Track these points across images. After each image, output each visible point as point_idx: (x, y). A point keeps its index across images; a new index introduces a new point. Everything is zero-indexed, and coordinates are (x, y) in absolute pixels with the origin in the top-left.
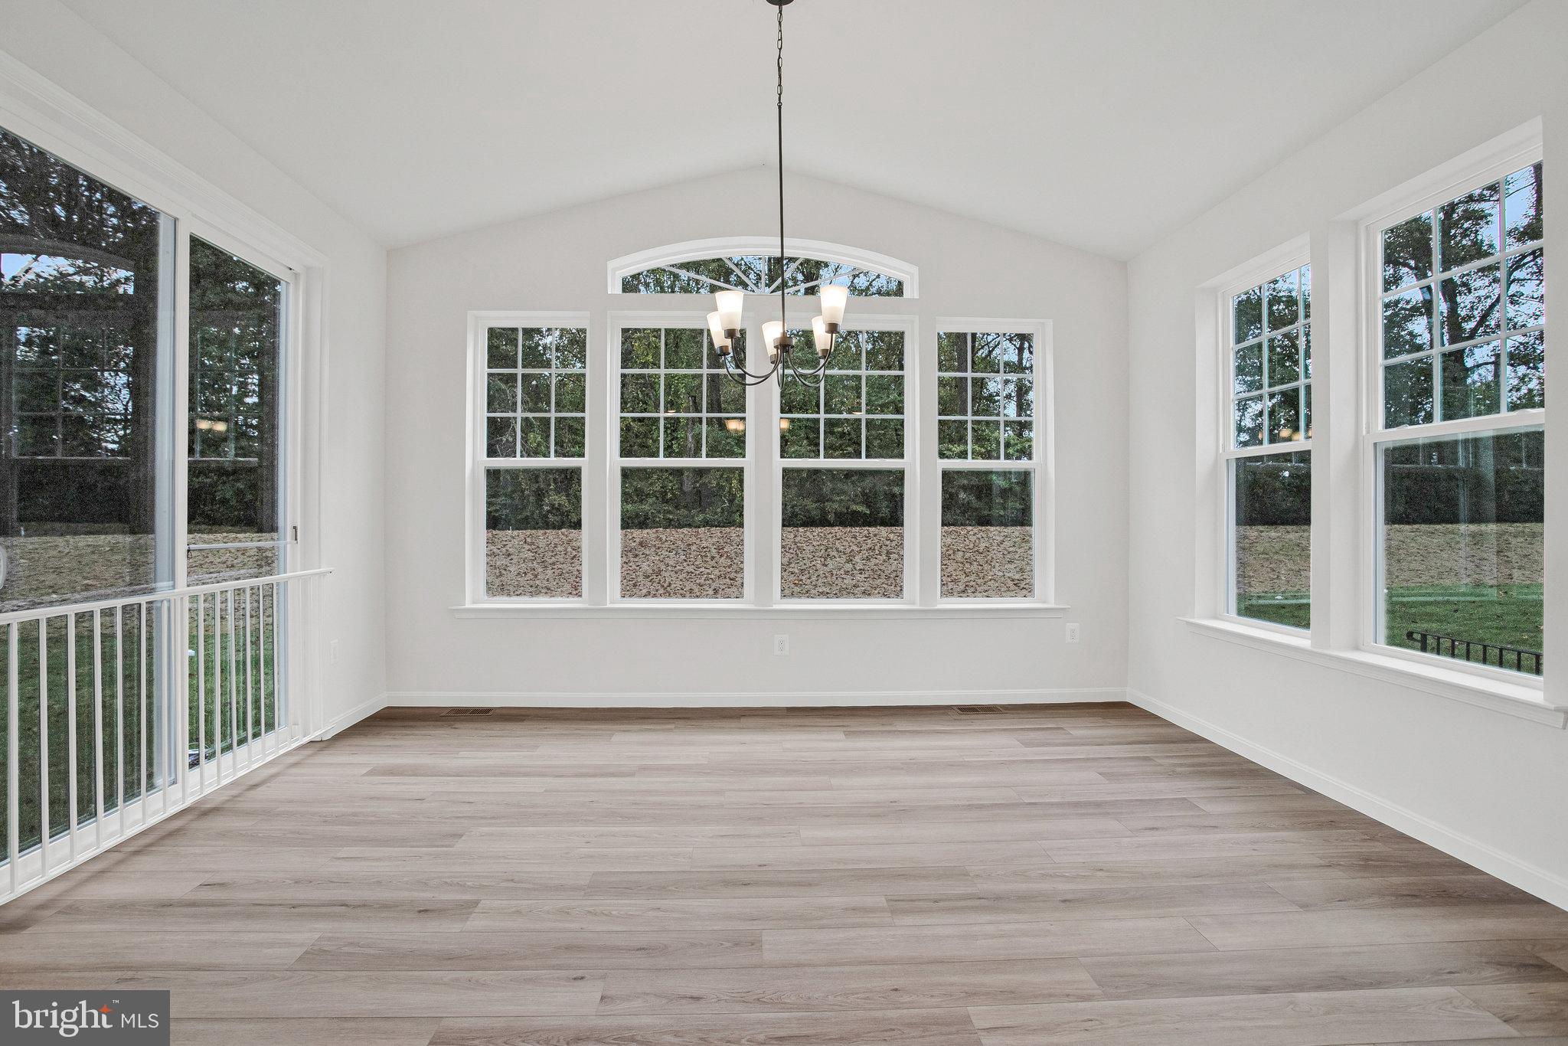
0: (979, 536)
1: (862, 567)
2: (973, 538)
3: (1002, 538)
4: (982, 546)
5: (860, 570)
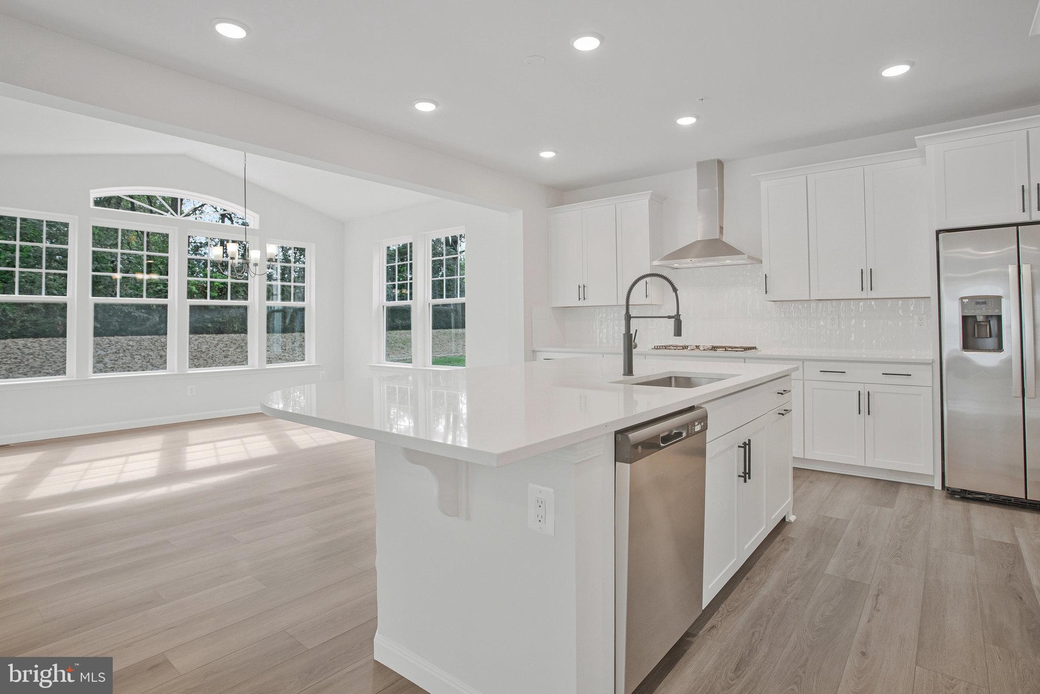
0: (199, 341)
1: (112, 366)
2: (196, 343)
3: (216, 342)
4: (204, 347)
5: (112, 368)
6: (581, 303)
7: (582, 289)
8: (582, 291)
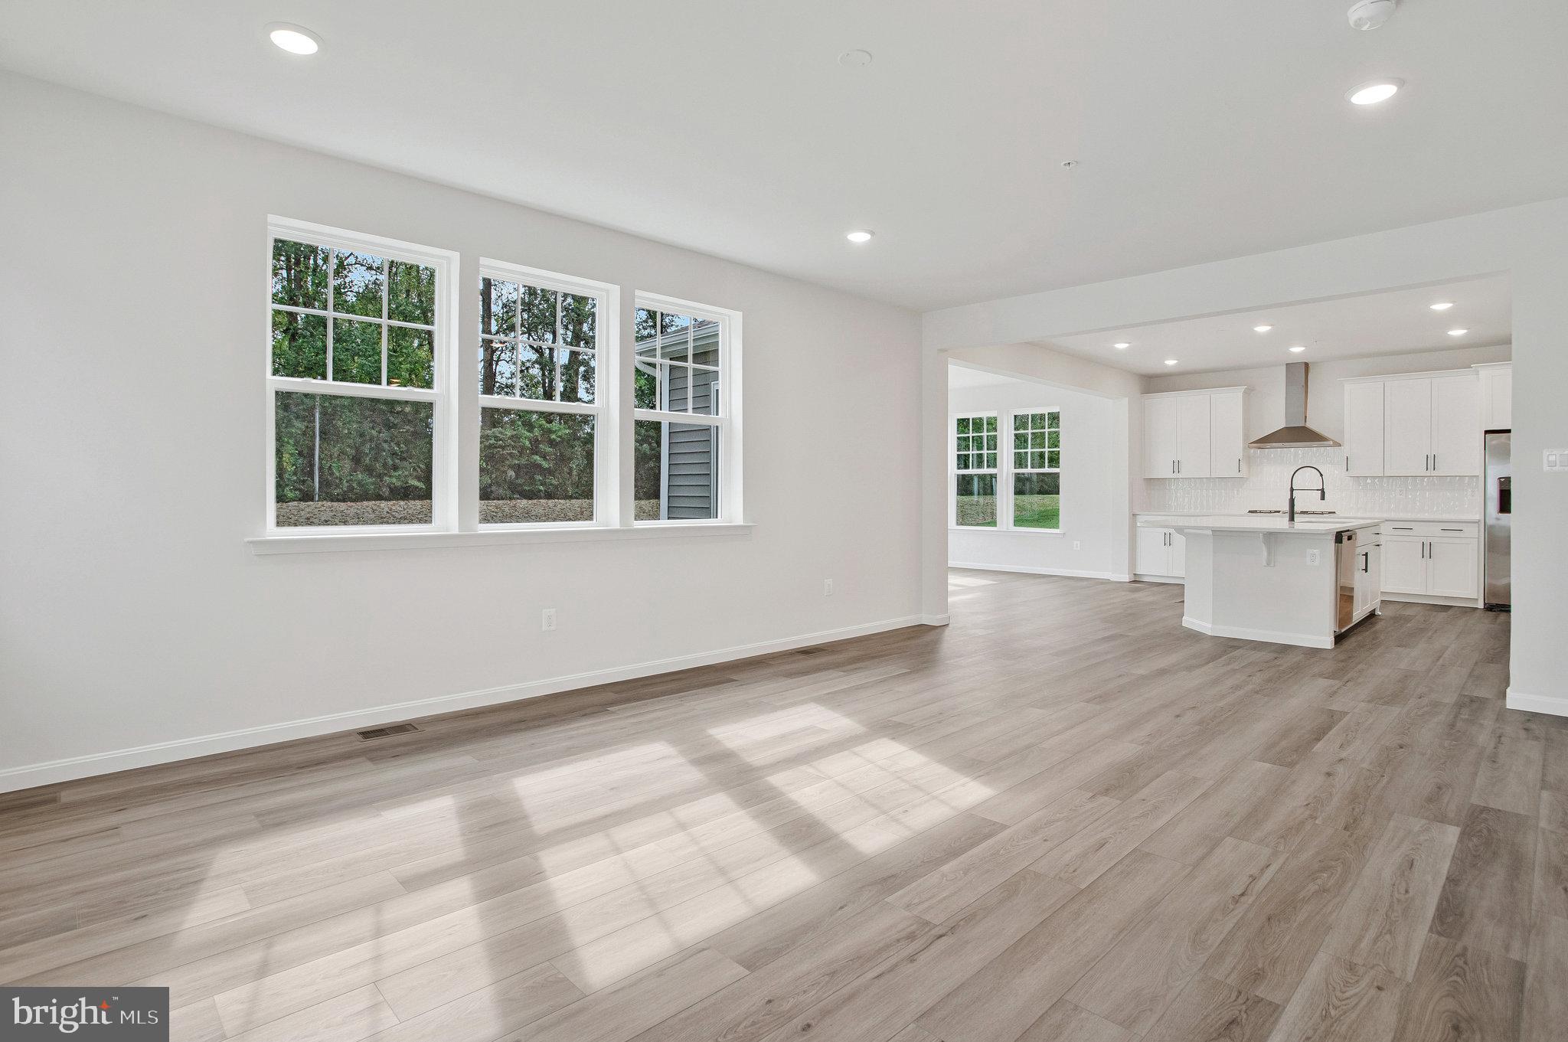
6: (1176, 475)
7: (1176, 464)
8: (1177, 466)
